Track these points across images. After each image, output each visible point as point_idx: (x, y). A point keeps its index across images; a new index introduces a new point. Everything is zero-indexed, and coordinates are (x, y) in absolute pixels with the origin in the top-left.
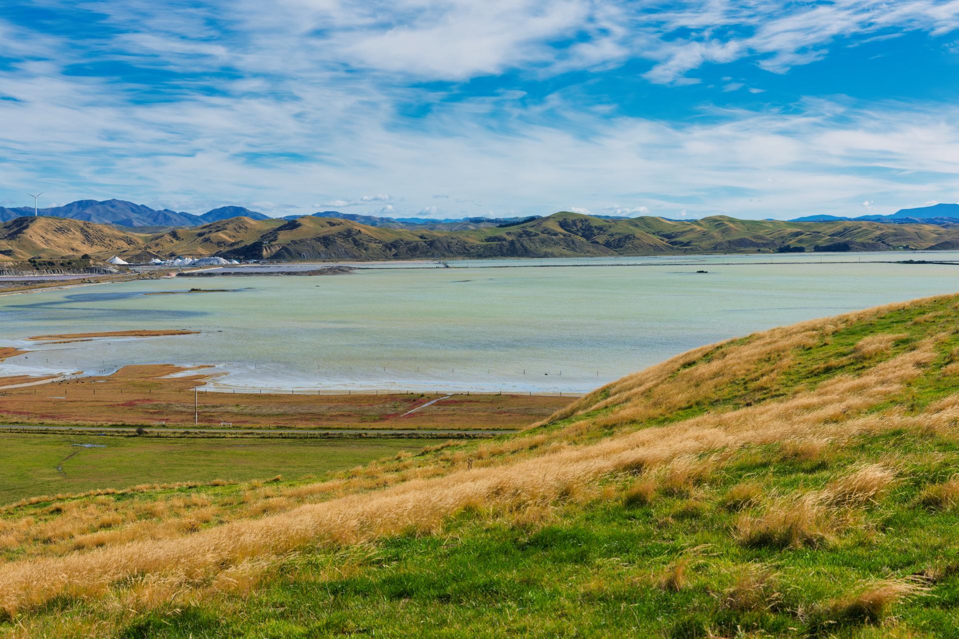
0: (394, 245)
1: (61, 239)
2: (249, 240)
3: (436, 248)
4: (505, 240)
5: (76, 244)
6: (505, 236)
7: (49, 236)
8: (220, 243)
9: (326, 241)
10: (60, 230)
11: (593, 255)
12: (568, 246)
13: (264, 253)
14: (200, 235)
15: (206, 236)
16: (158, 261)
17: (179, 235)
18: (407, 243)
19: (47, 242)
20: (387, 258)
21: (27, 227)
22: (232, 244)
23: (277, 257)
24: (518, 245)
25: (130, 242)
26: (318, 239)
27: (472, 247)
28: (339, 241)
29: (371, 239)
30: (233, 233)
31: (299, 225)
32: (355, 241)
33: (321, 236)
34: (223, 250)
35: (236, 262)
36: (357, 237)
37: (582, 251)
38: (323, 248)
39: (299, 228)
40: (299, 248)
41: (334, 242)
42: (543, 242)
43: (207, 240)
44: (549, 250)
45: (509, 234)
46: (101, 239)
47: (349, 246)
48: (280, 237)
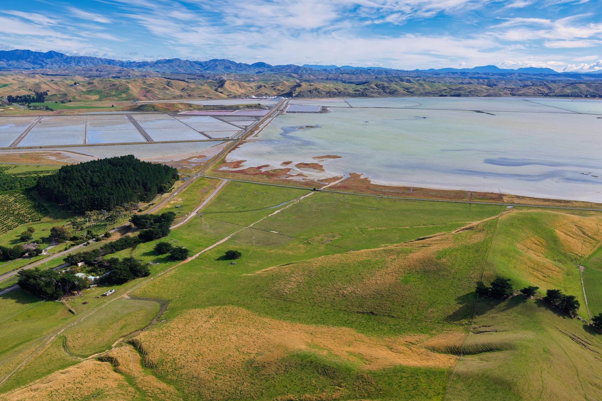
0: (328, 93)
1: (234, 87)
2: (288, 91)
3: (341, 94)
4: (359, 91)
5: (238, 89)
6: (360, 89)
7: (230, 87)
8: (279, 90)
9: (310, 91)
10: (233, 84)
11: (386, 97)
12: (379, 94)
13: (293, 95)
14: (272, 87)
15: (274, 87)
16: (265, 97)
17: (266, 87)
18: (333, 92)
19: (230, 88)
20: (328, 98)
21: (224, 84)
22: (282, 91)
23: (297, 96)
24: (364, 93)
25: (252, 88)
26: (308, 91)
27: (351, 94)
28: (314, 92)
29: (323, 91)
30: (281, 87)
31: (301, 85)
32: (318, 91)
33: (309, 90)
34: (281, 93)
35: (287, 98)
36: (319, 90)
37: (383, 95)
38: (309, 94)
39: (302, 86)
40: (303, 94)
41: (313, 92)
42: (372, 92)
43: (275, 89)
44: (373, 95)
45: (361, 89)
46: (244, 87)
47: (317, 93)
48: (296, 89)
